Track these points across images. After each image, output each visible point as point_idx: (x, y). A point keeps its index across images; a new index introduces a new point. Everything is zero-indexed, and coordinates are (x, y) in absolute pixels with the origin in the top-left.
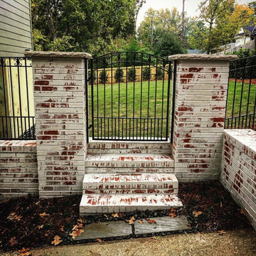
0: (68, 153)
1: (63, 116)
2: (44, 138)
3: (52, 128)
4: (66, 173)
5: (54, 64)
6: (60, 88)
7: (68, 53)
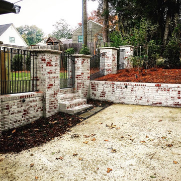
0: (55, 94)
1: (54, 78)
2: (49, 88)
3: (51, 83)
4: (55, 103)
5: (53, 55)
6: (54, 65)
7: (56, 51)
